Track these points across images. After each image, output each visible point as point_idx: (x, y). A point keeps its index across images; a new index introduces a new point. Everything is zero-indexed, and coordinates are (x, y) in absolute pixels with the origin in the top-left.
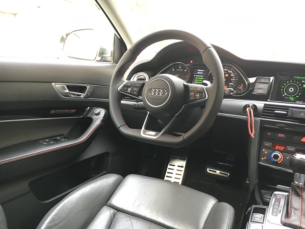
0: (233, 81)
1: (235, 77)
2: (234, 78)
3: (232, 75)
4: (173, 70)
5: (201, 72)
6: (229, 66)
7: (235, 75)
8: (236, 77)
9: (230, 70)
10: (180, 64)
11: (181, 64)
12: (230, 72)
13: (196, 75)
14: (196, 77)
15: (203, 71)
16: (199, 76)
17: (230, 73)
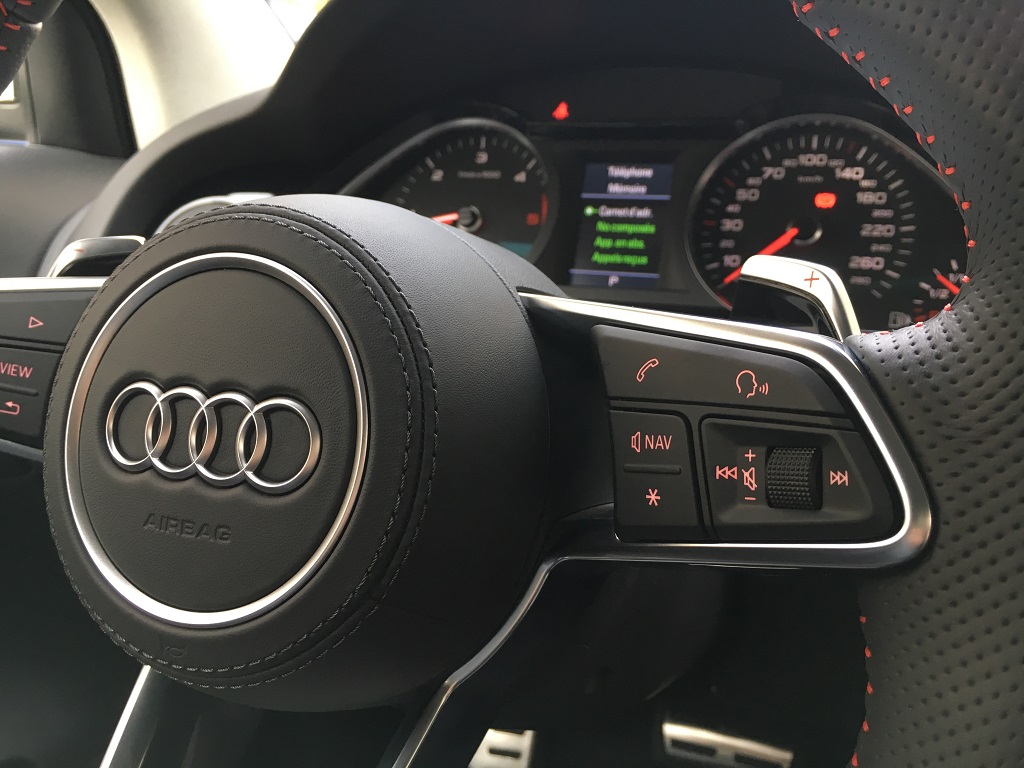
0: (881, 240)
1: (887, 213)
2: (883, 221)
3: (865, 198)
4: (438, 176)
5: (632, 181)
6: (838, 131)
7: (891, 195)
8: (898, 213)
9: (851, 163)
10: (478, 131)
11: (490, 133)
12: (848, 174)
13: (596, 204)
14: (596, 218)
15: (648, 173)
16: (620, 212)
17: (853, 186)
